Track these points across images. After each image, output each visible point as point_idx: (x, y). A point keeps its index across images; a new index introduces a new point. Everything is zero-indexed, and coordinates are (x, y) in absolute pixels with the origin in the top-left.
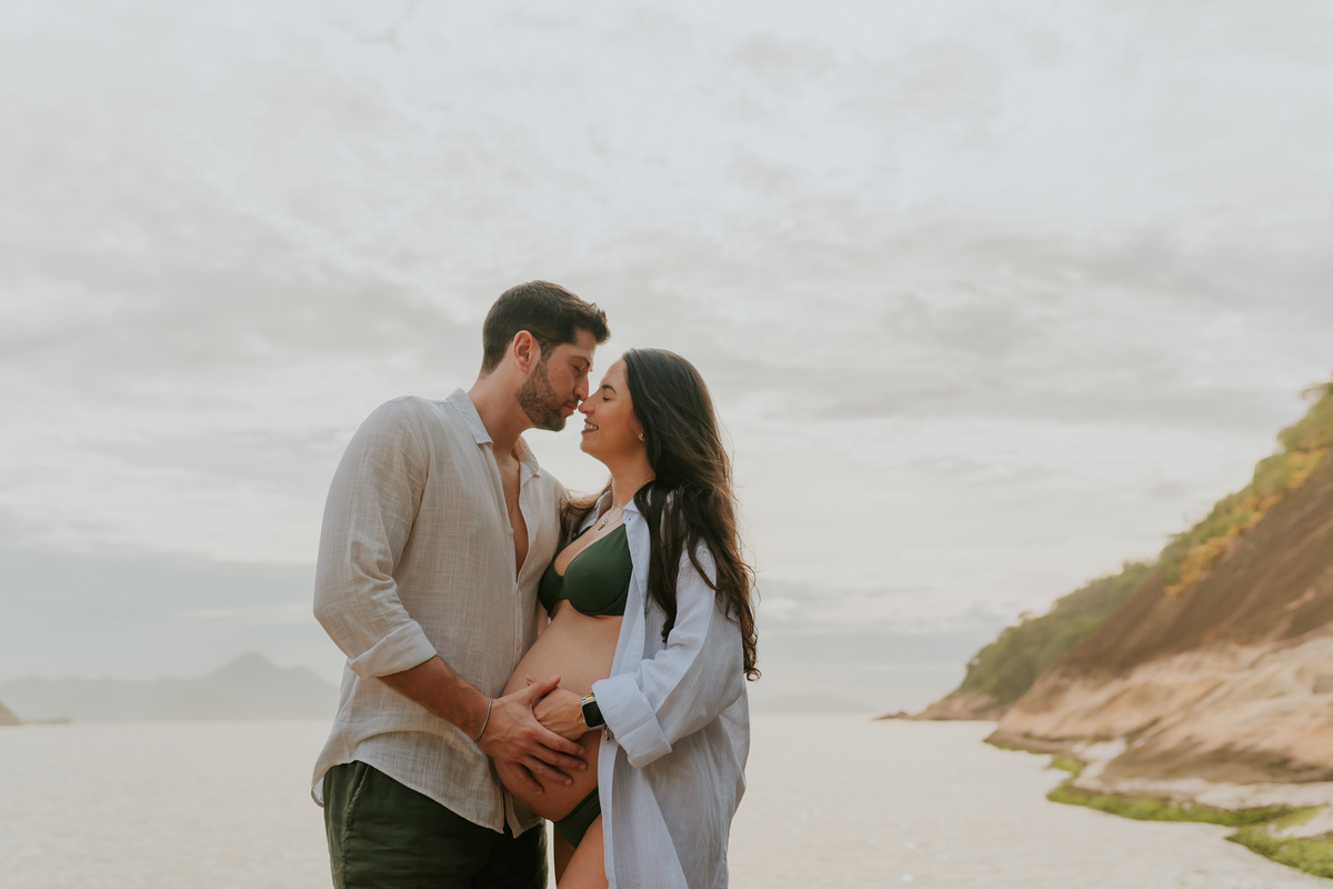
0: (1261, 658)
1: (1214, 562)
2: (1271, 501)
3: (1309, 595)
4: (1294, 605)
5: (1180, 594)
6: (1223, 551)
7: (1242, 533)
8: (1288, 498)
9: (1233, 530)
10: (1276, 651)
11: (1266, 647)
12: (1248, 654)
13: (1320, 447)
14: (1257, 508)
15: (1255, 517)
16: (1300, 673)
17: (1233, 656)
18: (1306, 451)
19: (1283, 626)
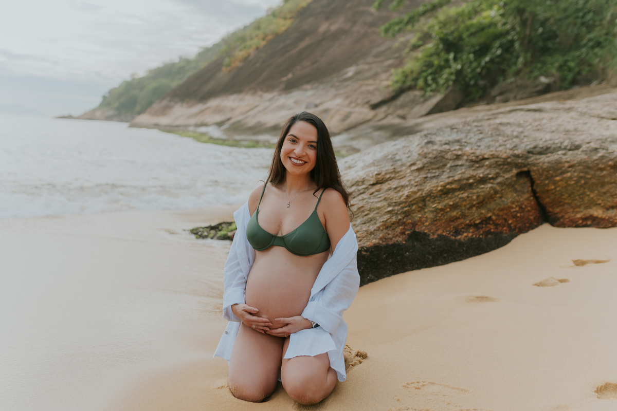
0: (274, 97)
1: (245, 59)
2: (270, 37)
3: (290, 76)
4: (284, 79)
5: (230, 71)
6: (249, 55)
7: (257, 48)
8: (278, 37)
9: (254, 47)
10: (280, 95)
11: (275, 93)
12: (268, 96)
13: (291, 18)
14: (264, 39)
15: (263, 43)
16: (296, 102)
17: (261, 96)
18: (285, 19)
19: (282, 86)
